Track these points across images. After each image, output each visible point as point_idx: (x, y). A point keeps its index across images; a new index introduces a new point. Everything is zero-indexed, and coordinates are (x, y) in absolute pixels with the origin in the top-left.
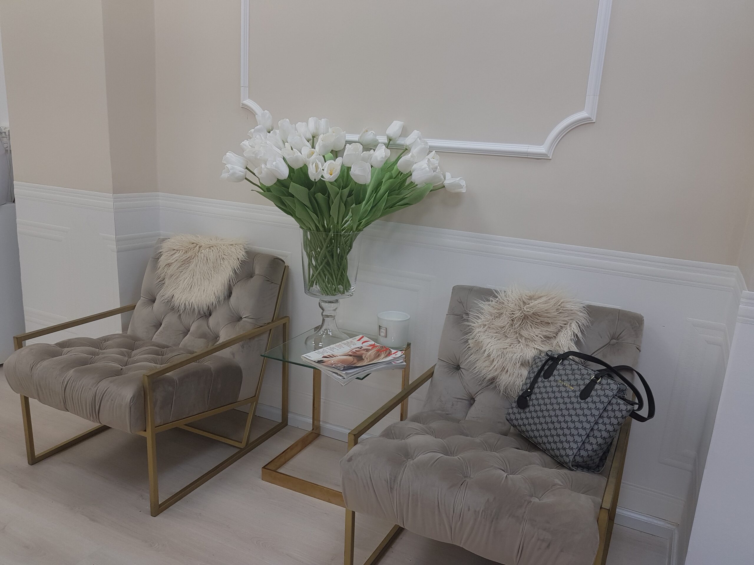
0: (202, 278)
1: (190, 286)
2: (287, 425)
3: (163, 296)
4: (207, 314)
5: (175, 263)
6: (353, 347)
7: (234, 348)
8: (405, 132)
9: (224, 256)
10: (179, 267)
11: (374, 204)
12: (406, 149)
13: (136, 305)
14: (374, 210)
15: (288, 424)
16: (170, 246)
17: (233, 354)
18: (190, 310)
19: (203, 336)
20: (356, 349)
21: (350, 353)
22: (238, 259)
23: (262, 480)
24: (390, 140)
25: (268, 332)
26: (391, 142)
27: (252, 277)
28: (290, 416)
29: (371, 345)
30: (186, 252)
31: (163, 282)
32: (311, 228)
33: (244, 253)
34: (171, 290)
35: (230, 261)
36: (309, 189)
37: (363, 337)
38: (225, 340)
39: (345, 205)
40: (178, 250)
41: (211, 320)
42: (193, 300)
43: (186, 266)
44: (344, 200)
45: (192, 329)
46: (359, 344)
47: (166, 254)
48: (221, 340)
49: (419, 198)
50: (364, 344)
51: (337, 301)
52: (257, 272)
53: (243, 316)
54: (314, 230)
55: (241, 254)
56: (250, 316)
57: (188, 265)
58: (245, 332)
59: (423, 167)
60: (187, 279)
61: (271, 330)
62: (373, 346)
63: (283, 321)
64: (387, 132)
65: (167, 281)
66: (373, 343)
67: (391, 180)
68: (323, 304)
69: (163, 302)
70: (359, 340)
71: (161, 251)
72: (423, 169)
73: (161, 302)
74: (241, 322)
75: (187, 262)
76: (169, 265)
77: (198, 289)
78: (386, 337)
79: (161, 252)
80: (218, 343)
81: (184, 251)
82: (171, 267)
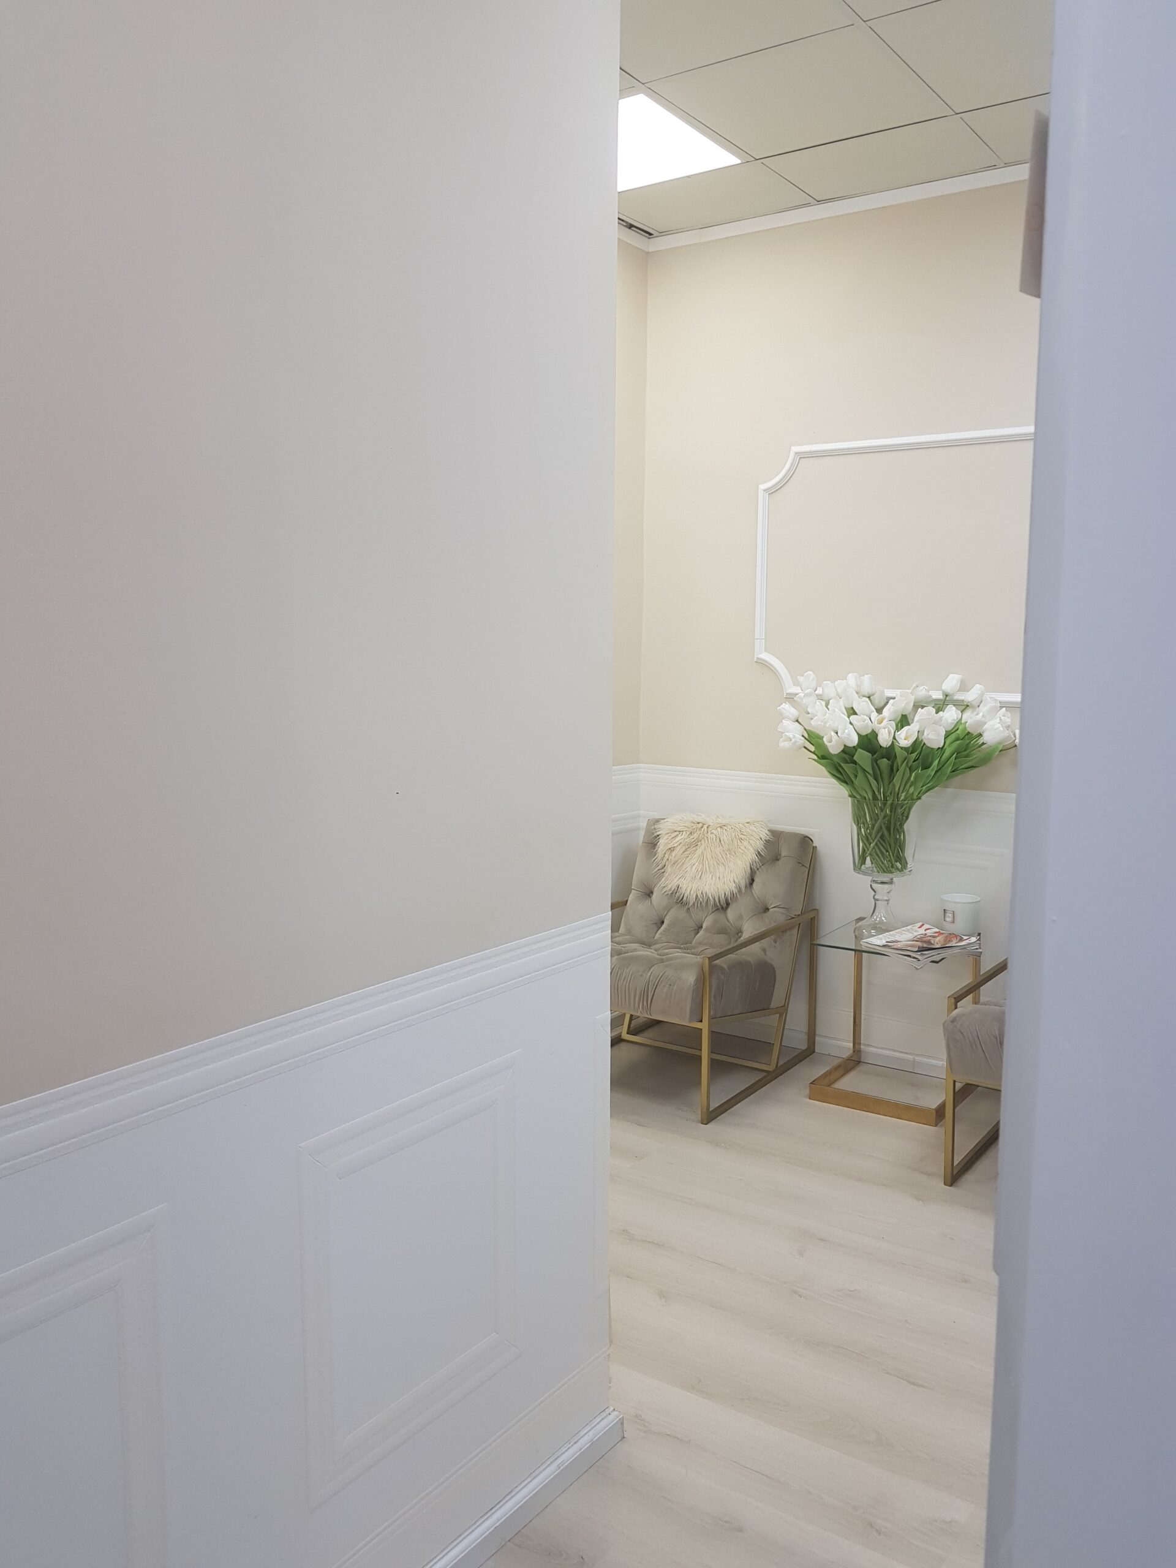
0: (715, 863)
1: (700, 873)
2: (814, 1052)
3: (664, 887)
4: (723, 906)
5: (679, 847)
6: (916, 934)
7: (765, 943)
8: (964, 687)
9: (742, 837)
10: (684, 852)
11: (939, 768)
12: (968, 706)
13: (627, 901)
14: (938, 774)
15: (816, 1051)
16: (670, 827)
17: (764, 950)
18: (703, 903)
19: (723, 931)
20: (922, 936)
21: (915, 939)
22: (761, 839)
23: (810, 1099)
24: (947, 696)
25: (798, 927)
26: (947, 698)
27: (777, 860)
28: (818, 1039)
29: (936, 933)
30: (691, 833)
31: (663, 871)
32: (867, 798)
33: (767, 832)
34: (677, 879)
35: (750, 841)
36: (872, 756)
37: (923, 925)
38: (753, 934)
39: (910, 769)
40: (680, 831)
41: (729, 911)
42: (706, 889)
43: (692, 850)
44: (910, 765)
45: (704, 926)
46: (922, 931)
47: (666, 837)
48: (746, 935)
49: (986, 760)
50: (927, 931)
51: (891, 882)
52: (784, 853)
53: (771, 905)
54: (869, 799)
55: (764, 834)
56: (780, 905)
57: (694, 849)
58: (776, 924)
59: (996, 727)
60: (695, 866)
61: (799, 924)
62: (940, 934)
63: (812, 915)
64: (944, 688)
65: (669, 869)
66: (938, 930)
67: (958, 742)
68: (875, 886)
69: (666, 893)
70: (920, 927)
71: (658, 833)
72: (996, 729)
73: (663, 894)
74: (768, 914)
75: (695, 844)
76: (671, 850)
77: (711, 876)
78: (954, 922)
79: (658, 836)
80: (742, 939)
81: (688, 833)
82: (674, 854)
